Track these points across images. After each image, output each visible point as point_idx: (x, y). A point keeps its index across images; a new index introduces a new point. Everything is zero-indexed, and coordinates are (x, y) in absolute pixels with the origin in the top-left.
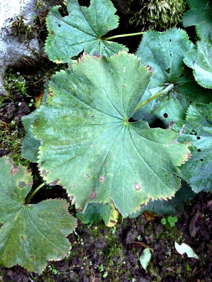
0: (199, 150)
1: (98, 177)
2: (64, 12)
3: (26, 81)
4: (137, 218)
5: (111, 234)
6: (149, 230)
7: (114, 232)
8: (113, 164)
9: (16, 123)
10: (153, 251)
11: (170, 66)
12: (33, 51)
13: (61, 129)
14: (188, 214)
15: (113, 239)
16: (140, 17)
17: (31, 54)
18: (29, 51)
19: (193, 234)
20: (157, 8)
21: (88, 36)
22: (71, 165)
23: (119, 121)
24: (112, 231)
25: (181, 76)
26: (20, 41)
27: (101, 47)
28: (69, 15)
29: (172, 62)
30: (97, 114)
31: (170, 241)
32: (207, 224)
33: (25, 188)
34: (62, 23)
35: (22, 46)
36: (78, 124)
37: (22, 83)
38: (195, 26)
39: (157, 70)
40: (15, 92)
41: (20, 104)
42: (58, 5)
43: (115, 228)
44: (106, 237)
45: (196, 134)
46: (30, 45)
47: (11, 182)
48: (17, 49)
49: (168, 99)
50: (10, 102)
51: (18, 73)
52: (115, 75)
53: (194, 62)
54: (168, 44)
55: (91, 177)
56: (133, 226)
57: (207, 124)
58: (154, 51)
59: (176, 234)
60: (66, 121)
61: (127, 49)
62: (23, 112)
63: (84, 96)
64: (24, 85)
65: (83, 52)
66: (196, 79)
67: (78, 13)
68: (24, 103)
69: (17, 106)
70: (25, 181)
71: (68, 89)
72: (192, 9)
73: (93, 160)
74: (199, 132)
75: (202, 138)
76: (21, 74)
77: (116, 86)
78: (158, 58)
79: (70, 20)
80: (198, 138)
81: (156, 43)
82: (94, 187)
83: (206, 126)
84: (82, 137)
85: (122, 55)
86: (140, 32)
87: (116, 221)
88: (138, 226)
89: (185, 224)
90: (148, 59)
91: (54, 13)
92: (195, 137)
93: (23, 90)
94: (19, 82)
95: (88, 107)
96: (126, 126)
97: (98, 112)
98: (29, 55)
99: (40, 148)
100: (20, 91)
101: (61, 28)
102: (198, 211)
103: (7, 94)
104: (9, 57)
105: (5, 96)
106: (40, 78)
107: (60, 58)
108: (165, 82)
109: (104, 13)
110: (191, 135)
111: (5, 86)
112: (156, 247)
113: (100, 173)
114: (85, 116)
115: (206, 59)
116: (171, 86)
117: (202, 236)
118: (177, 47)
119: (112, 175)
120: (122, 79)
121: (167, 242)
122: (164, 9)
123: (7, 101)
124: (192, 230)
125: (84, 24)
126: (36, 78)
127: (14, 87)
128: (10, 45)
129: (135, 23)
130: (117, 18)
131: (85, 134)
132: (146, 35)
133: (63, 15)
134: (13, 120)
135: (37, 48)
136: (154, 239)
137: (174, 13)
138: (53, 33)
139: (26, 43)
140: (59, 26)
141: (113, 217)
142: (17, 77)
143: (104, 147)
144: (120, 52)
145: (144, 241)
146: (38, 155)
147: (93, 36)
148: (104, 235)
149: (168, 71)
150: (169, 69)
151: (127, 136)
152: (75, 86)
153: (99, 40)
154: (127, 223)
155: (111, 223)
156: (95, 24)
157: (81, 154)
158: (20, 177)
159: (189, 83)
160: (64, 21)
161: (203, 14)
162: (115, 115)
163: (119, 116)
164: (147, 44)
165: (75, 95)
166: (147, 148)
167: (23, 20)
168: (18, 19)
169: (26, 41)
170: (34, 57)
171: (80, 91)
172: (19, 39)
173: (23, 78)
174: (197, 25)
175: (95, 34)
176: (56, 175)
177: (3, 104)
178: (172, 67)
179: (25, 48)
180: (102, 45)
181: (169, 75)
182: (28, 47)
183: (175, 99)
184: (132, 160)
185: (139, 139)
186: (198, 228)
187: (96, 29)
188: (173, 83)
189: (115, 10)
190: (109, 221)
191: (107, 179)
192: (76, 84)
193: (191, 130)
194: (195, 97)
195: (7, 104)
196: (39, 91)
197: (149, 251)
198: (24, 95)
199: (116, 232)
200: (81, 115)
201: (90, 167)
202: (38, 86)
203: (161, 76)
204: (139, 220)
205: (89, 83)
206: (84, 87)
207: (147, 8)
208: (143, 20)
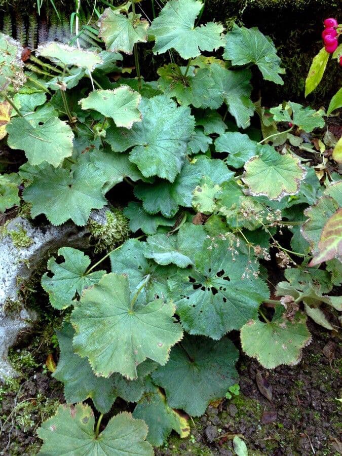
0: (194, 306)
1: (134, 353)
2: (51, 275)
3: (30, 352)
4: (206, 413)
5: (193, 445)
6: (225, 418)
7: (194, 441)
8: (138, 340)
9: (42, 395)
10: (243, 437)
11: (139, 265)
12: (27, 321)
13: (94, 343)
14: (250, 378)
15: (197, 448)
16: (101, 246)
17: (26, 324)
18: (23, 322)
19: (269, 396)
20: (108, 235)
21: (74, 280)
22: (114, 359)
23: (126, 314)
24: (191, 442)
25: (150, 266)
26: (13, 319)
27: (87, 280)
28: (55, 274)
29: (139, 262)
30: (110, 319)
31: (251, 415)
32: (277, 380)
33: (89, 421)
34: (53, 282)
35: (16, 322)
36: (103, 332)
37: (27, 356)
38: (140, 229)
39: (132, 272)
40: (25, 369)
41: (35, 377)
42: (45, 272)
43: (192, 436)
44: (190, 450)
45: (185, 297)
46: (22, 317)
47: (75, 425)
48: (12, 328)
49: (153, 286)
50: (25, 380)
51: (18, 351)
52: (108, 290)
53: (152, 253)
54: (129, 253)
55: (130, 357)
56: (207, 424)
57: (185, 285)
58: (123, 262)
59: (251, 405)
60: (94, 337)
61: (105, 271)
62: (43, 381)
63: (97, 313)
64: (30, 357)
65: (77, 291)
66: (158, 263)
67: (60, 269)
68: (38, 374)
69: (33, 380)
70: (86, 415)
71: (84, 316)
72: (131, 219)
73: (125, 347)
74: (185, 294)
75: (191, 296)
76: (21, 350)
77: (112, 296)
78: (128, 265)
79: (57, 277)
80: (188, 298)
81: (121, 256)
82: (135, 359)
83: (186, 287)
84: (110, 339)
85: (105, 277)
86: (106, 254)
87: (189, 428)
88: (213, 420)
89: (254, 391)
90: (122, 269)
91: (45, 279)
92: (185, 299)
93: (31, 362)
94: (25, 357)
95: (103, 318)
96: (132, 315)
97: (110, 318)
98: (24, 326)
99: (89, 360)
100: (30, 365)
101: (55, 286)
102: (257, 370)
103: (20, 374)
104: (8, 338)
105: (19, 377)
106: (40, 342)
107: (65, 304)
108: (144, 276)
109: (76, 259)
110: (182, 300)
111: (14, 368)
112: (242, 429)
113: (133, 350)
114: (104, 325)
115: (160, 246)
116: (148, 276)
117: (279, 393)
118: (136, 251)
119: (141, 346)
120: (113, 290)
121: (249, 418)
122: (113, 234)
123: (23, 381)
124: (266, 392)
125: (67, 273)
126: (37, 345)
127: (22, 365)
128: (6, 327)
129: (99, 251)
130: (87, 257)
131: (110, 335)
132: (111, 255)
133: (51, 277)
134: (38, 393)
135: (28, 316)
136: (235, 423)
137: (121, 229)
138: (51, 292)
139: (17, 317)
140: (53, 285)
141: (183, 425)
142: (19, 354)
143: (126, 335)
144: (103, 277)
145: (226, 430)
146: (92, 368)
147: (77, 277)
148: (186, 450)
149: (140, 268)
150: (140, 267)
151: (136, 320)
152: (88, 311)
153: (83, 277)
154: (202, 425)
155: (185, 432)
156: (75, 269)
157: (116, 348)
158: (81, 415)
159: (157, 267)
160: (54, 280)
161: (141, 218)
162: (121, 313)
163: (124, 311)
164: (116, 261)
165: (90, 317)
166: (152, 319)
167: (11, 299)
168: (7, 301)
169: (17, 315)
170: (29, 325)
171: (93, 312)
172: (12, 317)
173: (26, 351)
174: (141, 227)
175: (78, 276)
176: (108, 371)
177: (21, 386)
178: (141, 264)
179: (19, 322)
180: (87, 279)
181: (143, 270)
182: (21, 320)
183: (157, 283)
184: (147, 331)
185: (144, 317)
186: (270, 387)
187: (77, 272)
188: (149, 273)
189: (83, 253)
190: (182, 431)
191: (139, 350)
192: (88, 310)
193: (179, 295)
194: (168, 274)
195: (24, 384)
196: (45, 355)
197: (240, 440)
198: (34, 367)
199: (196, 440)
200: (101, 326)
201: (125, 353)
202: (41, 351)
203: (138, 274)
204: (209, 413)
205: (95, 304)
206: (94, 308)
207: (102, 240)
208: (104, 246)
